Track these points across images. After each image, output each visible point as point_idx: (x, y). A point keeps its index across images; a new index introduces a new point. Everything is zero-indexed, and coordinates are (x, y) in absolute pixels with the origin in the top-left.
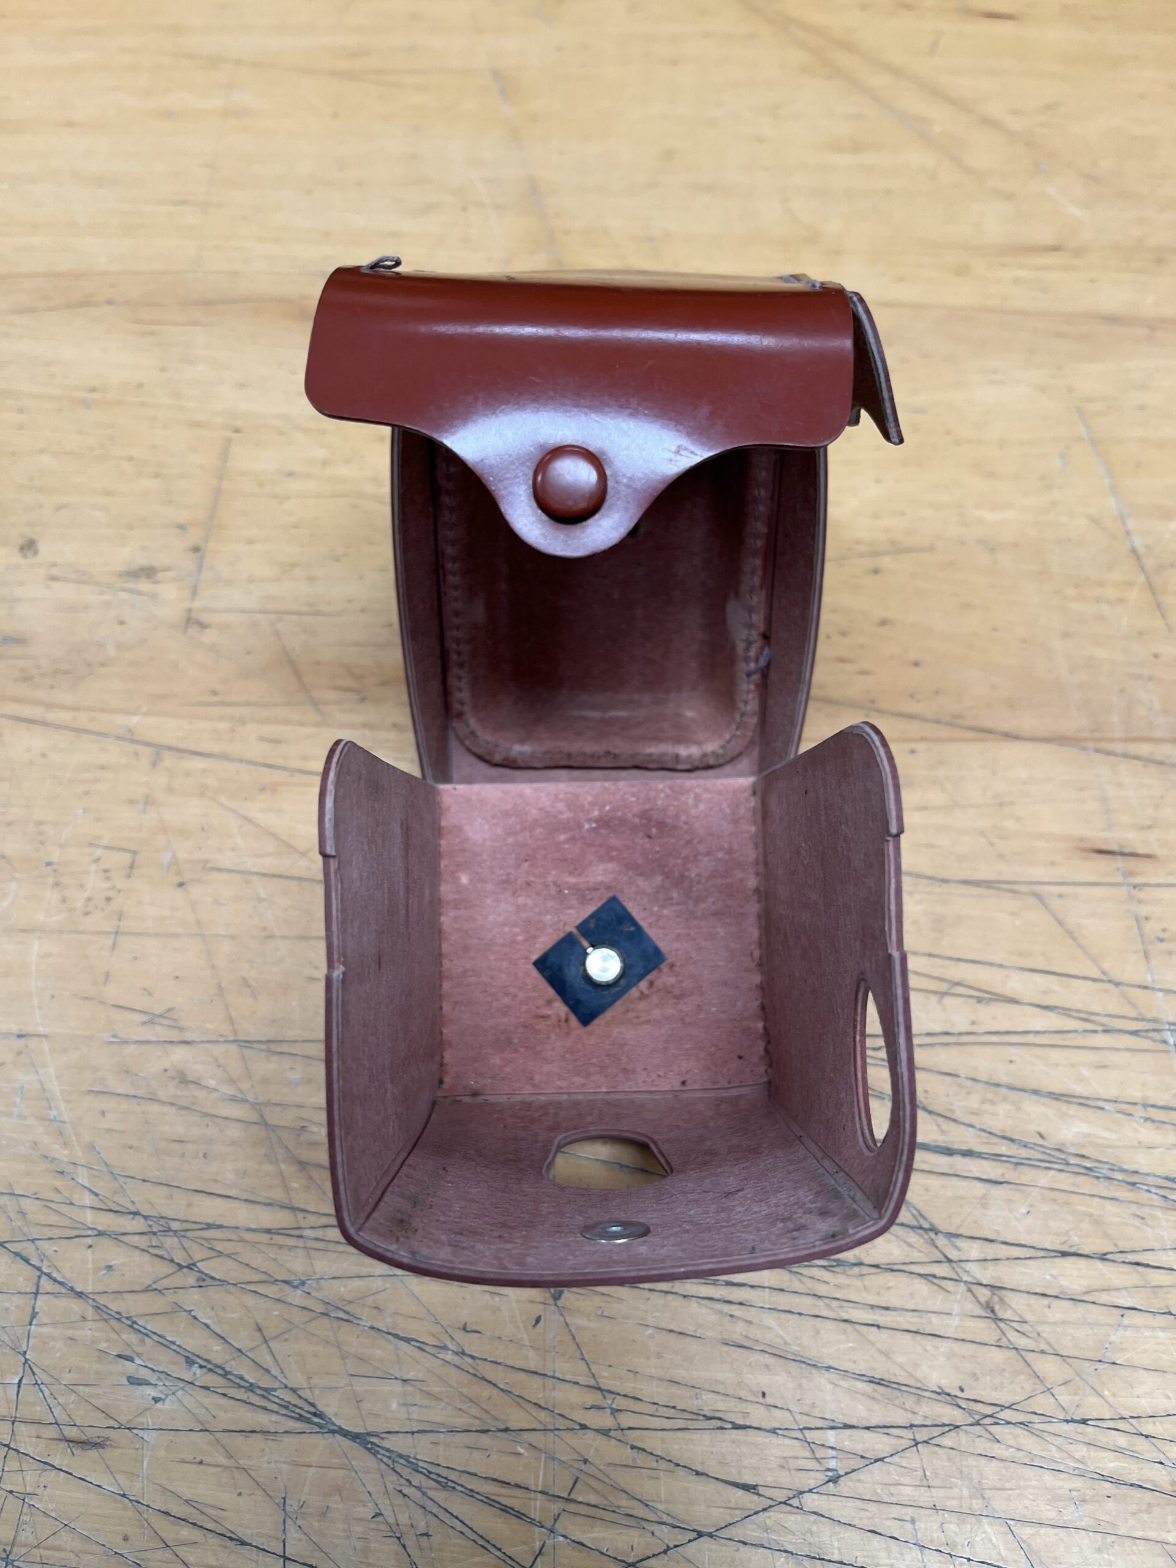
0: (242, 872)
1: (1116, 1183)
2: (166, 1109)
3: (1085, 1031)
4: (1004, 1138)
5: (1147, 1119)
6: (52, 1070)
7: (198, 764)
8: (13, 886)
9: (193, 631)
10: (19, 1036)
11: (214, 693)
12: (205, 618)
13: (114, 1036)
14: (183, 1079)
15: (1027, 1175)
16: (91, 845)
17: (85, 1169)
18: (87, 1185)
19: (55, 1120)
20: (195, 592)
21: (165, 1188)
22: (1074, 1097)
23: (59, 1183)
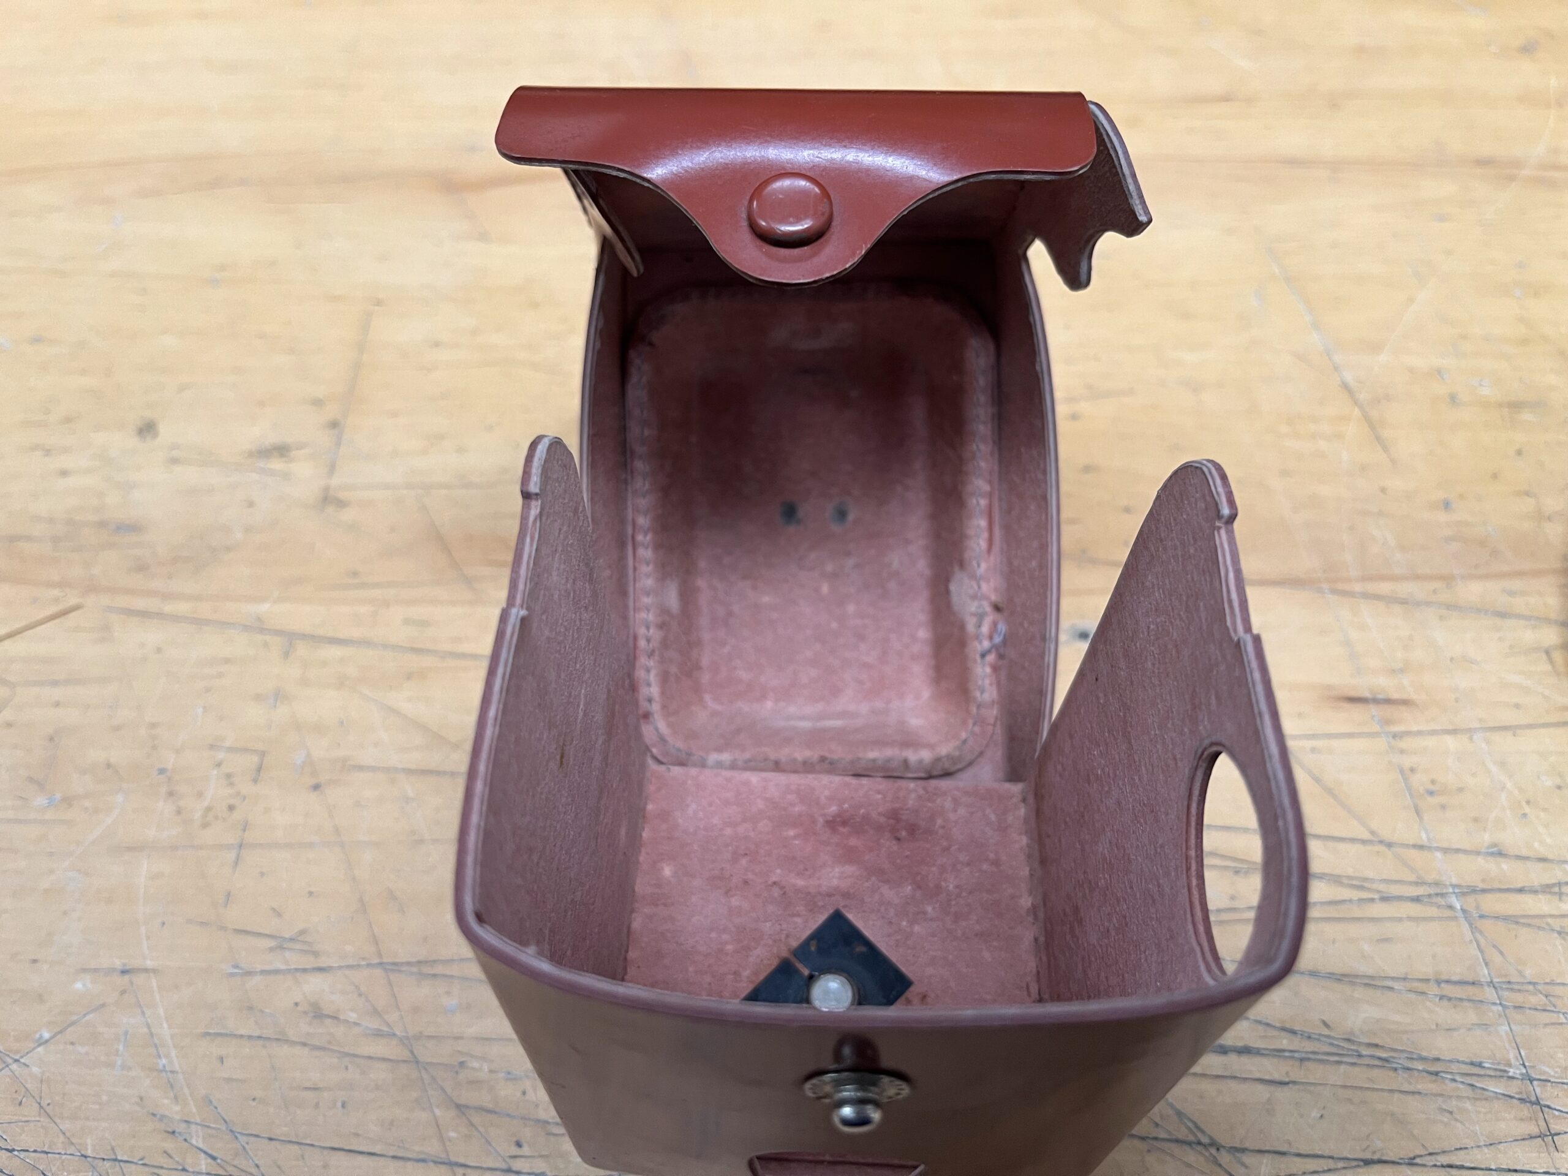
0: (387, 770)
1: (1416, 1073)
2: (297, 1050)
3: (1361, 900)
4: (1284, 1029)
5: (1442, 998)
6: (161, 1011)
7: (335, 652)
8: (120, 798)
9: (330, 509)
10: (124, 972)
11: (355, 574)
12: (343, 495)
13: (236, 966)
14: (318, 1013)
15: (1315, 1072)
16: (212, 747)
17: (199, 1127)
18: (201, 1145)
19: (164, 1070)
20: (332, 468)
21: (296, 1147)
22: (1357, 976)
23: (169, 1145)
